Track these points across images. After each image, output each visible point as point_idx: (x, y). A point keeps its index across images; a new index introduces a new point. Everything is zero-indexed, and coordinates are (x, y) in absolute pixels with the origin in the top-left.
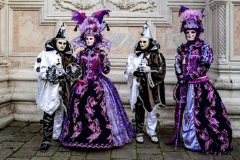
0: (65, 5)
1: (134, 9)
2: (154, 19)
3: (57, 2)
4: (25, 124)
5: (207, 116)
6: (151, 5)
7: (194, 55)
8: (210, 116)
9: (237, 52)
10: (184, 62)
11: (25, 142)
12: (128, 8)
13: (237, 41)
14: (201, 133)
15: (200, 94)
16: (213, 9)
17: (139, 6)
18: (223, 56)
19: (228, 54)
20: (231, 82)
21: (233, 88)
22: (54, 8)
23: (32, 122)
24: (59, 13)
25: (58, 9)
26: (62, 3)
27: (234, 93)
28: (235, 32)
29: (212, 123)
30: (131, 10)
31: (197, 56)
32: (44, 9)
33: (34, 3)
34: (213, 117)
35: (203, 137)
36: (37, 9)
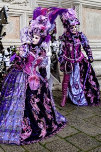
2: (28, 12)
5: (89, 81)
14: (88, 93)
15: (82, 66)
35: (89, 95)
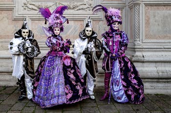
0: (31, 7)
1: (78, 8)
3: (25, 4)
4: (3, 88)
5: (130, 79)
6: (89, 6)
7: (117, 38)
8: (131, 79)
9: (147, 37)
10: (111, 44)
11: (3, 101)
12: (74, 8)
13: (147, 29)
14: (128, 90)
16: (131, 8)
17: (81, 7)
18: (138, 40)
19: (141, 38)
20: (143, 57)
21: (145, 61)
22: (22, 8)
23: (7, 87)
24: (26, 12)
25: (25, 9)
26: (28, 5)
27: (145, 64)
28: (146, 24)
29: (133, 82)
30: (76, 9)
31: (120, 39)
32: (16, 9)
33: (9, 5)
34: (134, 78)
36: (11, 9)
